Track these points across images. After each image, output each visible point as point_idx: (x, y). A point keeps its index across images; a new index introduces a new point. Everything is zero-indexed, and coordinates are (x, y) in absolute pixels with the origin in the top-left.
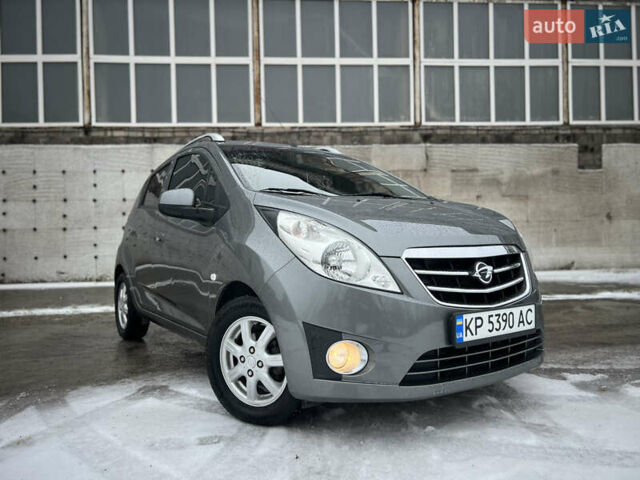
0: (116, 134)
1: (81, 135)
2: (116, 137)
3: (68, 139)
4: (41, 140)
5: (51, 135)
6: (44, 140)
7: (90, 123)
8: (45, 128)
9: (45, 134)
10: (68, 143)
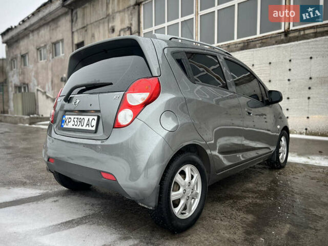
0: (307, 32)
1: (283, 37)
2: (307, 34)
3: (274, 42)
4: (257, 45)
5: (264, 41)
6: (260, 45)
7: (289, 28)
8: (261, 37)
9: (260, 41)
10: (274, 45)
